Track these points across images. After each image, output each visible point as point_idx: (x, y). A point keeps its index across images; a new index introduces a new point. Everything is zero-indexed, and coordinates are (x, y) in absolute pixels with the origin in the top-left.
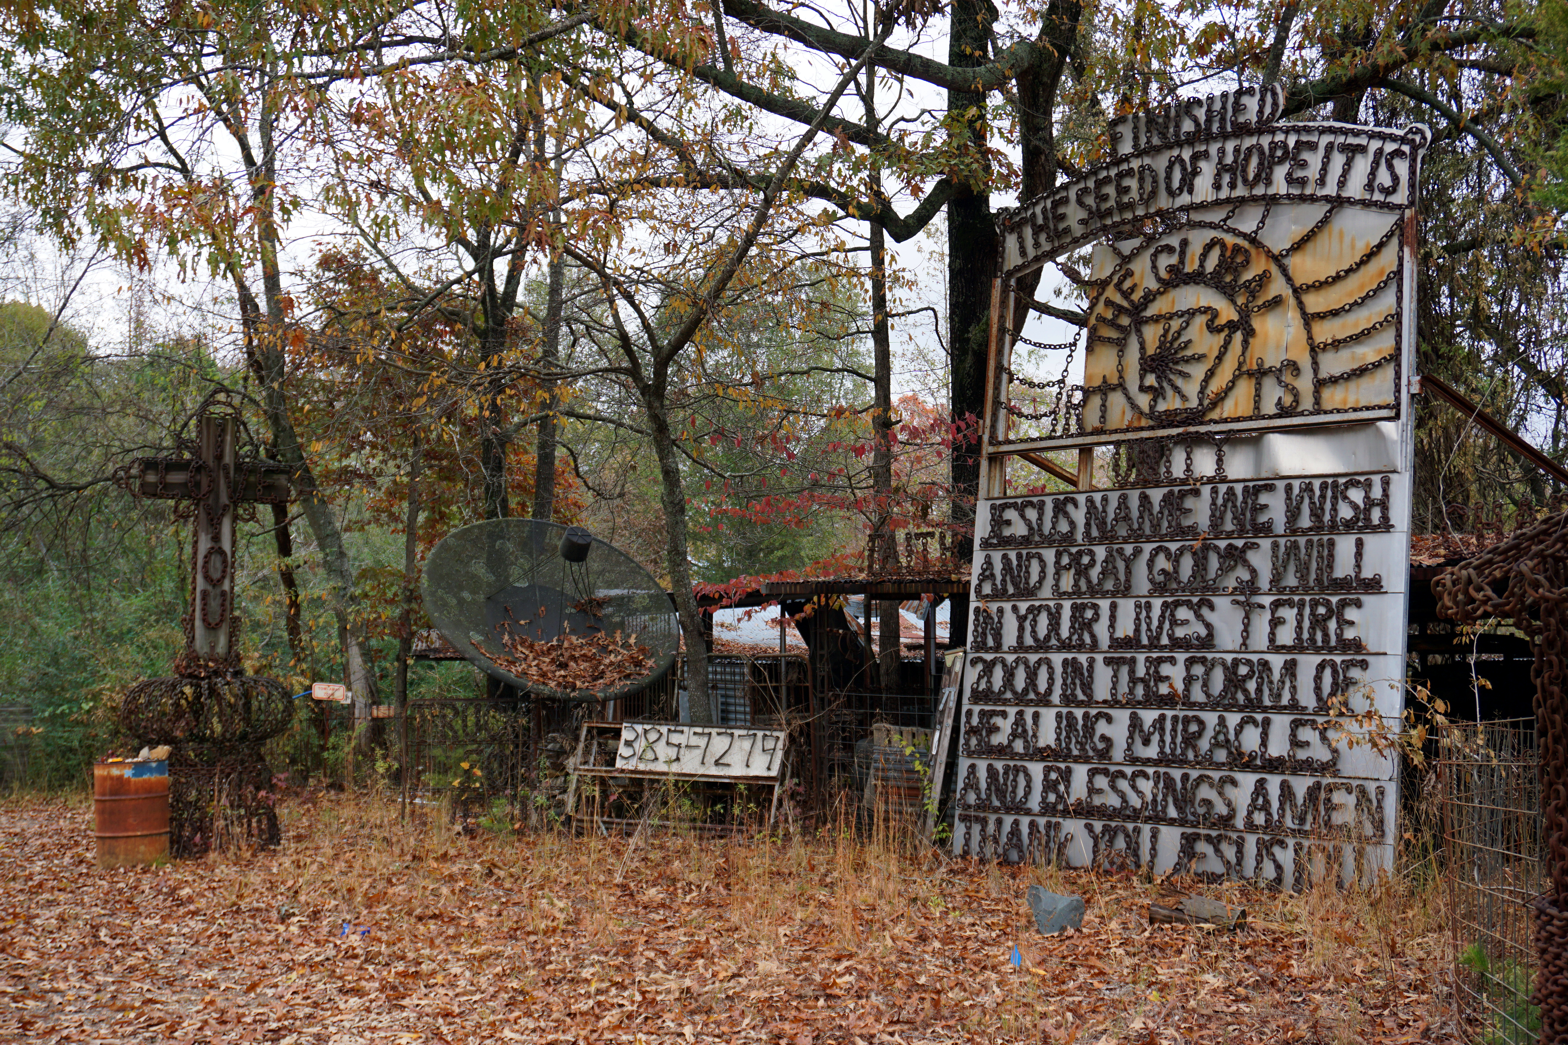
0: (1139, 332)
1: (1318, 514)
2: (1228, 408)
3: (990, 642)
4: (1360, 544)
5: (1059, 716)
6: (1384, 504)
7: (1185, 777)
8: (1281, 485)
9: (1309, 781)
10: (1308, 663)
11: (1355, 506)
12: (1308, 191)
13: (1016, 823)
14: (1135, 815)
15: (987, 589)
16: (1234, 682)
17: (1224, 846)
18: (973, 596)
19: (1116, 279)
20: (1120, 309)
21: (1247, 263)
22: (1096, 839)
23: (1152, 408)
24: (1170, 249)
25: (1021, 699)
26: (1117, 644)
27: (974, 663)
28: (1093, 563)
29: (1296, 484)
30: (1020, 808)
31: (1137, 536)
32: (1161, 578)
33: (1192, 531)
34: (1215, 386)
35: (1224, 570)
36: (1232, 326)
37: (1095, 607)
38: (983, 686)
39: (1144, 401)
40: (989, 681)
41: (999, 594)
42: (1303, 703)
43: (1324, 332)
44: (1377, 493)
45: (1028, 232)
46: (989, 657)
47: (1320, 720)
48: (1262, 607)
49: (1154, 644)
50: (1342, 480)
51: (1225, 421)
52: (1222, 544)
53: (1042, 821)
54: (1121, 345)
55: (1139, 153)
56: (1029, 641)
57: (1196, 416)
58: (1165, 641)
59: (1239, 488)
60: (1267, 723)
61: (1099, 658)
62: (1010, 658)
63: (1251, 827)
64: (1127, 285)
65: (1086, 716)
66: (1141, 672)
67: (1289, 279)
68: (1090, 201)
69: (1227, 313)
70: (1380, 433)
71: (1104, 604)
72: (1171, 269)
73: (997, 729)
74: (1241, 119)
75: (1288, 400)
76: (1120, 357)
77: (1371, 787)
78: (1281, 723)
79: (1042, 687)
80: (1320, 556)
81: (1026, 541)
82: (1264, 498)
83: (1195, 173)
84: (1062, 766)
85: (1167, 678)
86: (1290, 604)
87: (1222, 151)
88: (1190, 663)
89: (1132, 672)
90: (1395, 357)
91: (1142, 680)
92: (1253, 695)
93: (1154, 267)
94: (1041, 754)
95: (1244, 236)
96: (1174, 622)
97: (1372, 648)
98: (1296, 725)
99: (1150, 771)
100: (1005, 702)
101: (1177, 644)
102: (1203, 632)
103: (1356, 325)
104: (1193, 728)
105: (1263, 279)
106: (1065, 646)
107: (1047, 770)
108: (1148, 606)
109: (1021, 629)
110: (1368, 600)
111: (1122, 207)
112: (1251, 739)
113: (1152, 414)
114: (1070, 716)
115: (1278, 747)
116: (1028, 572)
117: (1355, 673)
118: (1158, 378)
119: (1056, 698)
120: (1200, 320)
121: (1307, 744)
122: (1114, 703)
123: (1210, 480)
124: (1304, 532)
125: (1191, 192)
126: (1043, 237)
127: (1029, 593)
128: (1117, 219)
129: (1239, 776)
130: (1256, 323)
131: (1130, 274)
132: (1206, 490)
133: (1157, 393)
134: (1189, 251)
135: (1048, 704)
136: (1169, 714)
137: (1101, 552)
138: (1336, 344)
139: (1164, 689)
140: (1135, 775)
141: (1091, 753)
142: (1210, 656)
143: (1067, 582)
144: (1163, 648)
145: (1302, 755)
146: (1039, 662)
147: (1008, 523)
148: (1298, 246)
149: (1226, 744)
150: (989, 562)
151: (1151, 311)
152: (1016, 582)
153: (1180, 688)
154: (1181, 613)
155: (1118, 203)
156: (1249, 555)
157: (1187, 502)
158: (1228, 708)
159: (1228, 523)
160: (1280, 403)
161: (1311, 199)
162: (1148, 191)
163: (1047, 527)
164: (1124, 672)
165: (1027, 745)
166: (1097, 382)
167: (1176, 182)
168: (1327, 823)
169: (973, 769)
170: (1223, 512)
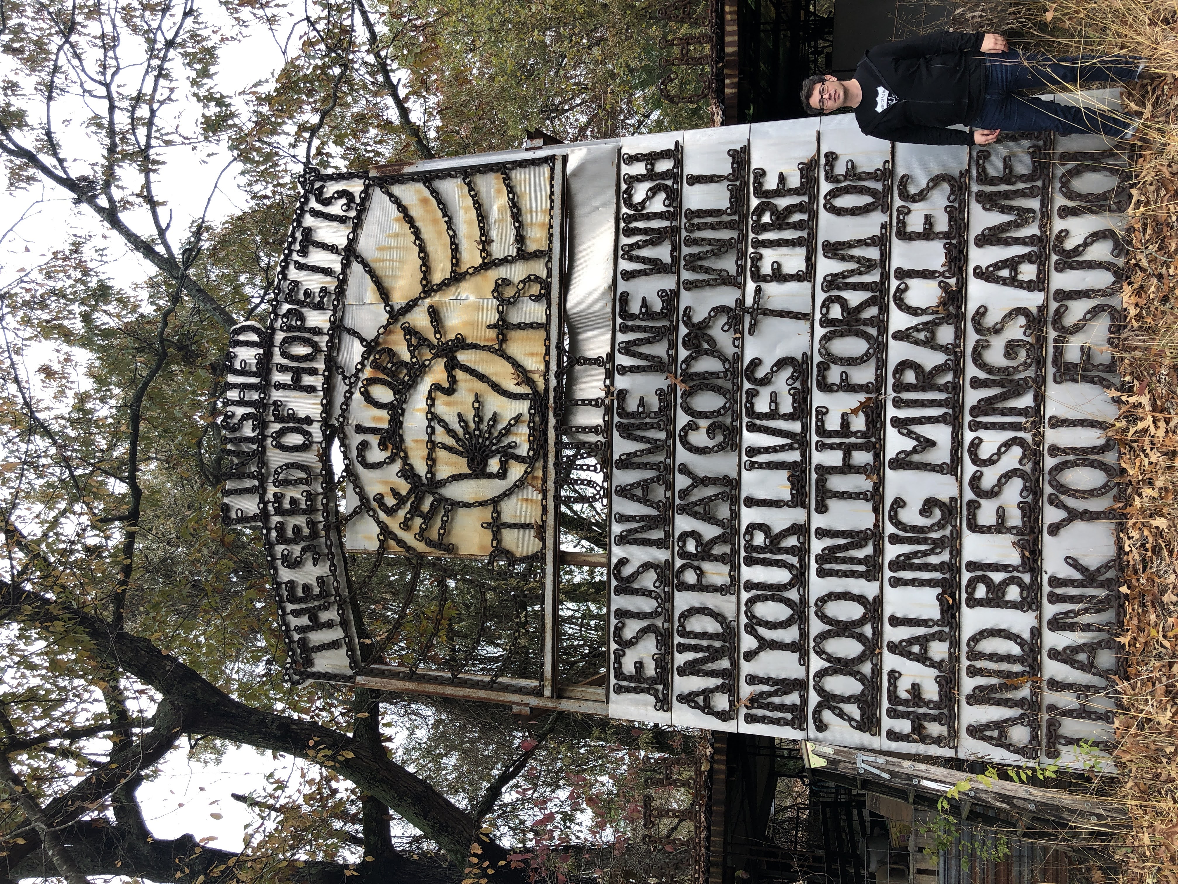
0: (442, 483)
1: (658, 237)
2: (533, 362)
3: (793, 698)
4: (693, 180)
5: (896, 583)
6: (651, 158)
7: (976, 384)
8: (622, 286)
9: (976, 207)
10: (830, 228)
11: (653, 190)
12: (333, 285)
13: (1054, 655)
15: (721, 702)
16: (849, 323)
17: (1069, 320)
18: (729, 727)
19: (382, 515)
20: (415, 510)
21: (391, 353)
22: (1074, 516)
23: (522, 460)
25: (873, 648)
27: (821, 727)
28: (695, 535)
29: (623, 265)
31: (665, 473)
33: (664, 395)
34: (510, 385)
35: (715, 352)
36: (452, 365)
37: (753, 528)
38: (853, 711)
39: (515, 472)
40: (848, 700)
42: (876, 231)
43: (470, 256)
44: (640, 168)
45: (314, 638)
46: (814, 699)
47: (898, 203)
48: (758, 292)
49: (800, 441)
50: (624, 211)
51: (547, 363)
52: (683, 353)
54: (453, 505)
55: (261, 488)
56: (791, 634)
57: (538, 402)
58: (795, 427)
59: (621, 337)
60: (903, 274)
61: (818, 521)
62: (817, 663)
63: (1040, 283)
64: (390, 501)
65: (894, 540)
66: (835, 458)
67: (413, 303)
68: (296, 550)
69: (437, 372)
70: (577, 173)
71: (748, 516)
72: (383, 445)
75: (535, 289)
76: (466, 505)
78: (903, 255)
79: (854, 611)
80: (705, 226)
81: (663, 638)
82: (634, 307)
83: (293, 417)
84: (966, 576)
85: (845, 417)
86: (757, 258)
87: (280, 386)
88: (825, 387)
89: (833, 470)
90: (505, 168)
91: (847, 455)
92: (865, 295)
93: (378, 466)
94: (949, 614)
95: (365, 357)
96: (773, 415)
98: (904, 235)
99: (969, 436)
100: (877, 671)
102: (787, 372)
103: (469, 223)
104: (910, 377)
105: (410, 331)
107: (973, 602)
108: (752, 451)
109: (775, 645)
110: (756, 163)
111: (310, 510)
112: (925, 293)
113: (530, 461)
114: (895, 565)
115: (934, 255)
116: (703, 635)
117: (840, 169)
118: (493, 454)
119: (869, 589)
120: (441, 406)
121: (928, 218)
122: (876, 496)
123: (609, 375)
124: (676, 248)
125: (309, 421)
126: (324, 616)
127: (729, 634)
129: (971, 308)
130: (451, 337)
131: (380, 498)
132: (621, 382)
133: (508, 455)
134: (367, 424)
135: (879, 601)
136: (891, 412)
137: (683, 523)
138: (485, 240)
139: (859, 423)
140: (975, 460)
141: (947, 532)
142: (817, 359)
143: (717, 573)
144: (806, 428)
145: (942, 225)
146: (824, 618)
147: (639, 666)
148: (384, 294)
149: (931, 327)
150: (687, 699)
151: (421, 469)
152: (715, 655)
153: (854, 400)
154: (762, 405)
155: (304, 512)
156: (697, 318)
157: (632, 405)
158: (883, 327)
159: (660, 350)
160: (537, 299)
161: (342, 283)
162: (300, 474)
163: (648, 605)
164: (836, 483)
165: (939, 637)
166: (488, 535)
167: (296, 439)
168: (1030, 178)
169: (975, 731)
170: (646, 357)
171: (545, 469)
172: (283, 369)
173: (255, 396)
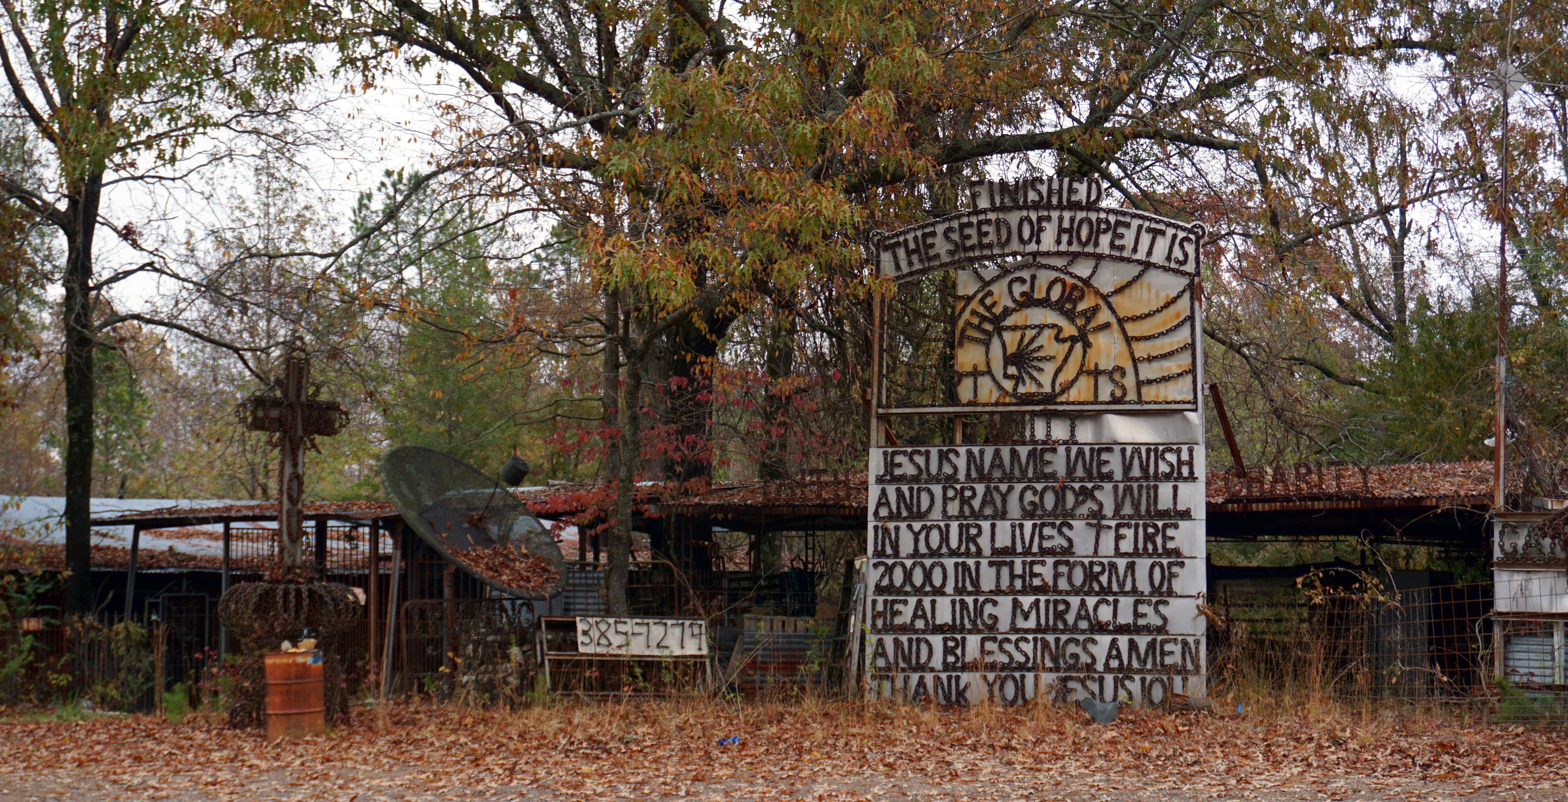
0: (1000, 336)
1: (1144, 469)
2: (1073, 394)
3: (889, 551)
4: (1175, 488)
5: (953, 603)
6: (1190, 463)
7: (1057, 640)
8: (1117, 448)
9: (1149, 638)
10: (1143, 565)
11: (1171, 465)
12: (1125, 254)
13: (922, 678)
14: (1021, 667)
15: (884, 512)
16: (1091, 576)
17: (1089, 683)
18: (870, 516)
19: (979, 296)
20: (983, 319)
21: (1082, 298)
22: (991, 685)
23: (1015, 389)
24: (1023, 281)
25: (918, 591)
26: (995, 552)
27: (875, 566)
28: (974, 495)
29: (1129, 449)
30: (921, 668)
31: (1008, 478)
32: (1029, 508)
33: (1053, 476)
34: (1061, 379)
35: (1077, 504)
36: (1073, 339)
37: (979, 527)
38: (885, 582)
39: (1008, 385)
40: (891, 579)
41: (897, 517)
42: (1140, 589)
43: (1141, 350)
44: (1185, 456)
45: (901, 253)
46: (890, 562)
47: (1154, 600)
48: (1110, 527)
49: (1027, 552)
50: (1161, 448)
51: (1073, 403)
52: (1077, 486)
53: (944, 676)
54: (987, 344)
55: (993, 209)
56: (923, 549)
57: (1050, 399)
58: (1035, 549)
59: (1087, 449)
60: (1116, 602)
61: (984, 562)
62: (909, 563)
63: (1108, 669)
64: (988, 301)
65: (976, 601)
66: (1018, 570)
67: (1113, 311)
68: (955, 237)
69: (1069, 330)
70: (1185, 419)
71: (986, 525)
72: (1023, 294)
73: (899, 613)
74: (1073, 198)
75: (1118, 393)
76: (987, 353)
77: (1190, 640)
78: (1126, 603)
79: (937, 582)
80: (1149, 496)
81: (916, 479)
82: (1105, 456)
83: (1041, 230)
84: (958, 637)
85: (1040, 575)
86: (1129, 526)
87: (1061, 219)
88: (1056, 564)
89: (1012, 570)
90: (1193, 371)
91: (1019, 576)
92: (1105, 584)
93: (1011, 292)
94: (939, 629)
95: (1080, 279)
96: (1042, 537)
97: (1186, 553)
98: (1137, 603)
99: (1030, 637)
100: (907, 594)
101: (1044, 552)
102: (1065, 544)
103: (1162, 347)
104: (1061, 607)
105: (1095, 309)
106: (953, 553)
107: (945, 640)
108: (1021, 526)
109: (916, 541)
110: (1182, 524)
111: (982, 246)
112: (1105, 614)
113: (1014, 394)
114: (962, 602)
115: (1125, 617)
116: (919, 501)
117: (1175, 569)
118: (1019, 370)
119: (949, 589)
120: (1048, 333)
121: (1145, 615)
122: (998, 591)
123: (1065, 443)
124: (1137, 480)
125: (1038, 242)
126: (915, 258)
127: (921, 516)
128: (977, 253)
129: (1097, 637)
130: (1091, 338)
131: (990, 293)
132: (1061, 449)
133: (1018, 380)
134: (1037, 283)
135: (943, 594)
136: (1043, 598)
137: (980, 488)
138: (1150, 359)
139: (1037, 582)
140: (1017, 640)
142: (1072, 560)
143: (953, 508)
144: (1035, 555)
145: (1141, 622)
146: (933, 566)
147: (899, 465)
148: (1119, 291)
149: (1087, 617)
150: (884, 493)
151: (1009, 322)
152: (909, 508)
153: (1050, 581)
154: (1047, 531)
155: (980, 242)
156: (1097, 493)
157: (1048, 457)
158: (1087, 594)
159: (1080, 472)
160: (1112, 394)
161: (1129, 260)
162: (1004, 238)
163: (934, 470)
164: (1005, 571)
165: (927, 623)
166: (969, 369)
167: (1026, 234)
168: (1162, 664)
169: (880, 642)
170: (1075, 464)
171: (1009, 404)
172: (1072, 220)
173: (1055, 201)
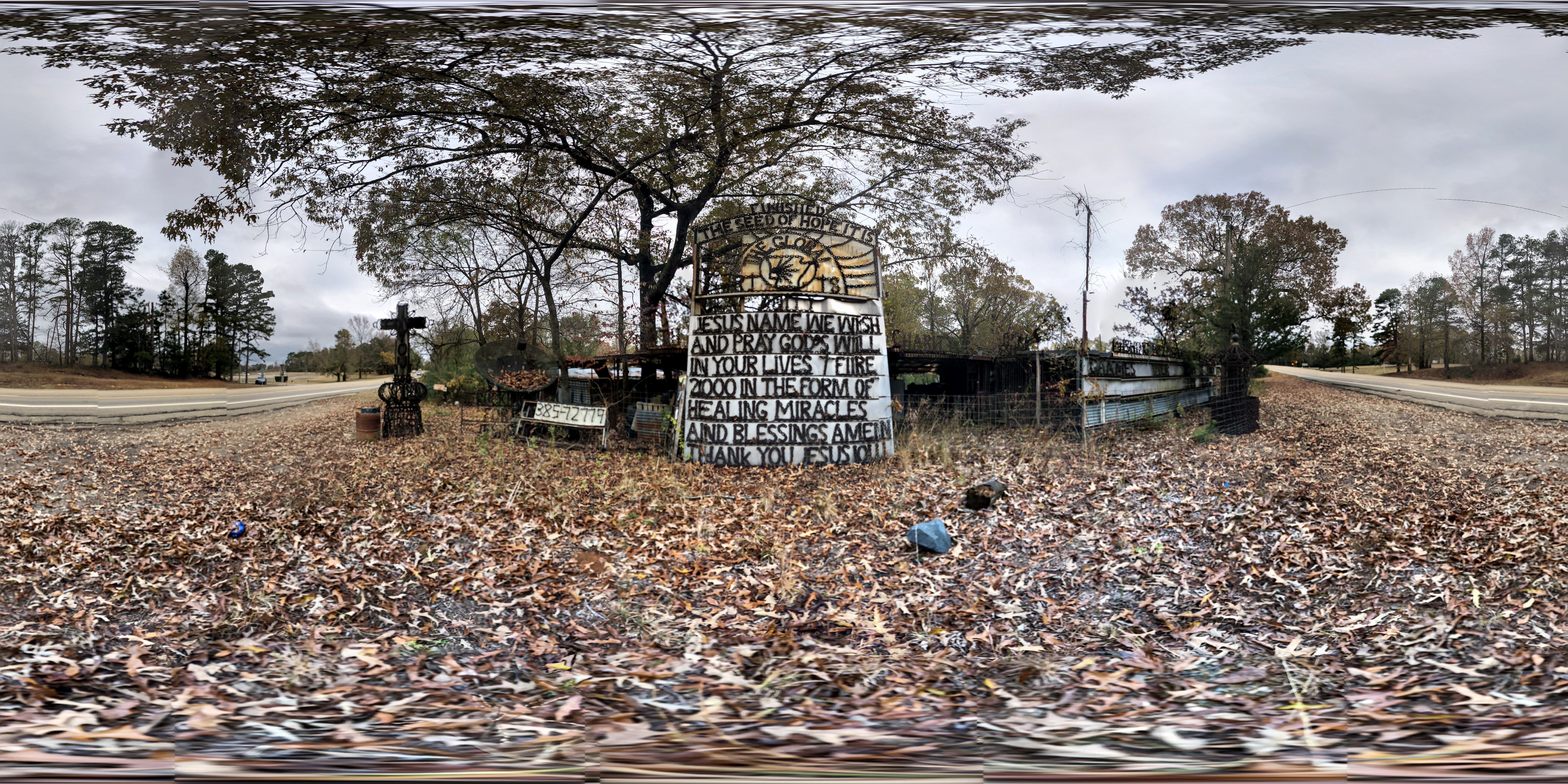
0: (768, 260)
1: (851, 327)
2: (810, 288)
3: (701, 372)
4: (870, 338)
5: (740, 403)
6: (877, 326)
7: (804, 426)
8: (835, 317)
9: (857, 423)
10: (852, 381)
11: (868, 326)
13: (721, 448)
14: (782, 442)
15: (697, 350)
16: (822, 387)
17: (823, 451)
18: (690, 353)
19: (756, 244)
20: (758, 253)
21: (814, 246)
22: (763, 454)
23: (776, 284)
24: (781, 238)
25: (719, 396)
26: (766, 373)
27: (692, 380)
28: (752, 339)
29: (842, 317)
30: (721, 442)
31: (773, 330)
32: (785, 347)
33: (799, 329)
34: (803, 280)
35: (814, 345)
36: (809, 263)
37: (756, 358)
38: (698, 390)
39: (772, 282)
40: (701, 389)
41: (704, 353)
42: (851, 394)
43: (847, 272)
44: (874, 322)
46: (701, 379)
47: (859, 401)
48: (831, 359)
49: (784, 373)
50: (861, 317)
51: (810, 292)
52: (813, 335)
53: (734, 447)
54: (760, 264)
55: (764, 213)
56: (722, 371)
57: (797, 289)
58: (789, 371)
59: (819, 316)
60: (837, 403)
61: (759, 379)
63: (834, 442)
64: (761, 246)
65: (754, 402)
66: (779, 383)
67: (831, 254)
68: (742, 222)
69: (807, 259)
70: (873, 305)
71: (760, 357)
72: (781, 243)
73: (706, 409)
74: (809, 211)
75: (836, 290)
76: (760, 268)
77: (883, 422)
78: (843, 403)
79: (730, 391)
80: (855, 342)
81: (717, 332)
82: (829, 320)
83: (791, 220)
84: (743, 424)
85: (793, 386)
86: (843, 358)
88: (802, 380)
89: (775, 383)
90: (877, 285)
91: (780, 387)
92: (831, 392)
93: (774, 243)
94: (731, 419)
95: (813, 239)
96: (793, 364)
97: (876, 375)
98: (849, 403)
99: (787, 424)
100: (712, 397)
101: (794, 373)
102: (807, 368)
104: (806, 406)
105: (822, 252)
106: (740, 373)
107: (735, 426)
108: (781, 358)
109: (718, 366)
110: (876, 357)
111: (757, 225)
112: (831, 410)
113: (776, 286)
114: (746, 403)
115: (843, 412)
116: (719, 344)
117: (870, 383)
118: (778, 275)
119: (738, 395)
120: (796, 260)
121: (854, 410)
122: (767, 396)
123: (806, 312)
124: (848, 333)
127: (721, 352)
129: (827, 423)
130: (819, 264)
131: (762, 243)
132: (804, 315)
133: (777, 280)
134: (789, 239)
135: (734, 398)
136: (795, 400)
137: (756, 336)
138: (851, 276)
139: (791, 391)
140: (780, 426)
141: (757, 418)
142: (811, 378)
143: (740, 347)
144: (789, 374)
145: (852, 414)
146: (728, 381)
147: (708, 324)
148: (834, 246)
149: (821, 412)
150: (698, 340)
151: (773, 254)
152: (714, 348)
153: (798, 389)
154: (796, 361)
156: (825, 340)
157: (796, 319)
158: (821, 397)
160: (832, 290)
162: (770, 222)
163: (728, 326)
164: (771, 384)
165: (724, 416)
166: (749, 275)
168: (864, 437)
169: (694, 425)
170: (812, 323)
171: (773, 291)
